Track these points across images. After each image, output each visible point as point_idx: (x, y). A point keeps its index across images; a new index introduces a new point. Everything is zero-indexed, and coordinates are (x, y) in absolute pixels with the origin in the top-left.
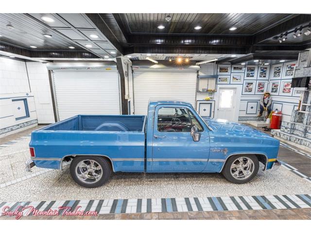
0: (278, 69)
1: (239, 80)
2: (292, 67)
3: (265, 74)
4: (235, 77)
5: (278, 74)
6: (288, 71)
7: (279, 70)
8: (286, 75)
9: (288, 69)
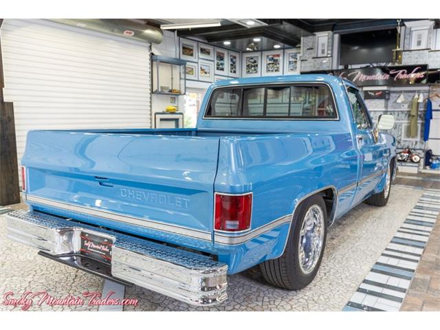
0: (252, 61)
1: (208, 75)
2: (276, 58)
3: (235, 67)
4: (203, 68)
5: (253, 68)
6: (269, 64)
7: (255, 62)
8: (268, 71)
9: (269, 62)
